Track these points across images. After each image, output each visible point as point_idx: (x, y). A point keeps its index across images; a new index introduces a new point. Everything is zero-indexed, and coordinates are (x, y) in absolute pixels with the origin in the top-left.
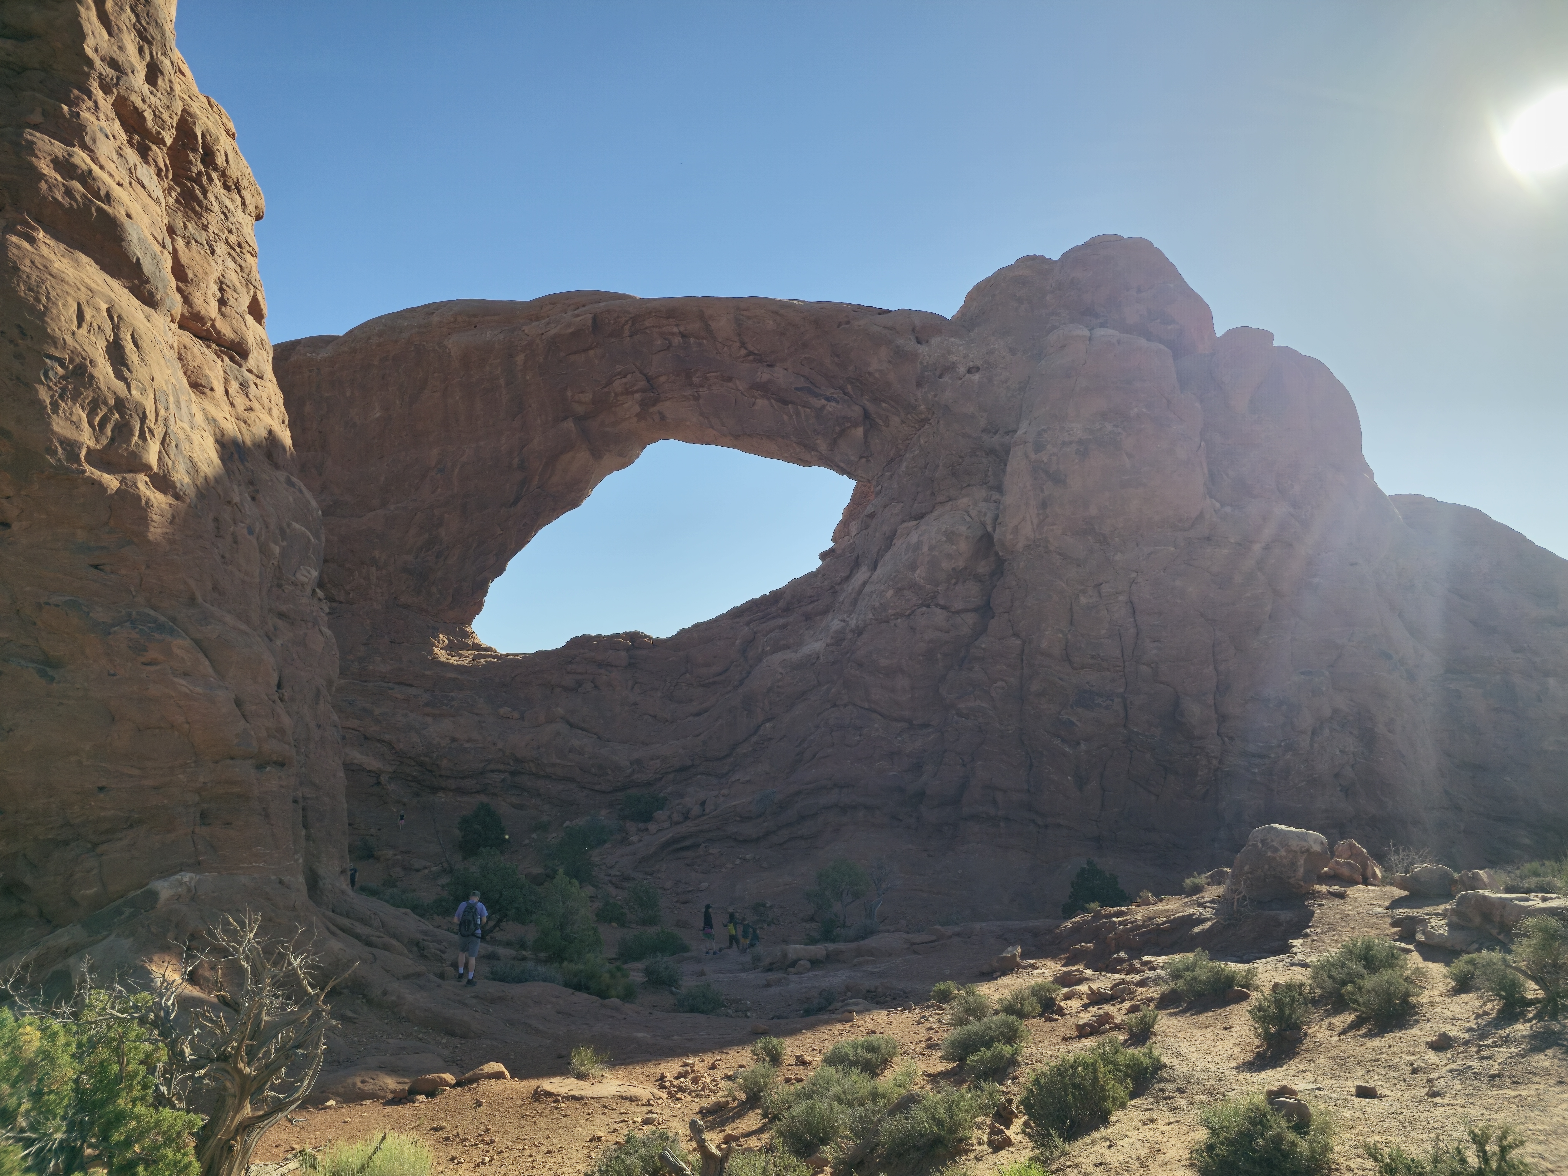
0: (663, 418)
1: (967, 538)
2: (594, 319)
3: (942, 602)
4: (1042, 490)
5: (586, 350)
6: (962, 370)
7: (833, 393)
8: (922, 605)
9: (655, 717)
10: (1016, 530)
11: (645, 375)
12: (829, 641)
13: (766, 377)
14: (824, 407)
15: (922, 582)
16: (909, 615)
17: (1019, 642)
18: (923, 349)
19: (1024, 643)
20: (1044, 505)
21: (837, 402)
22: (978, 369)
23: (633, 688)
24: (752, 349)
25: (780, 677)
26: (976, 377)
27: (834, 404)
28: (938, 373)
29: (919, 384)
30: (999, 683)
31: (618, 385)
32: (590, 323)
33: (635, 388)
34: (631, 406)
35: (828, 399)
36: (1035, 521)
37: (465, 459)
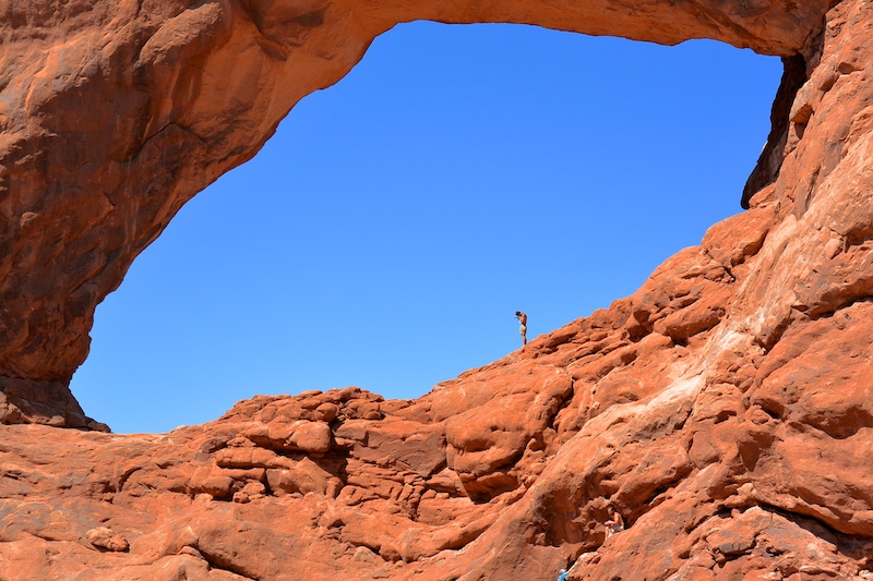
9: (376, 550)
12: (712, 373)
23: (337, 494)
25: (609, 452)
37: (42, 74)
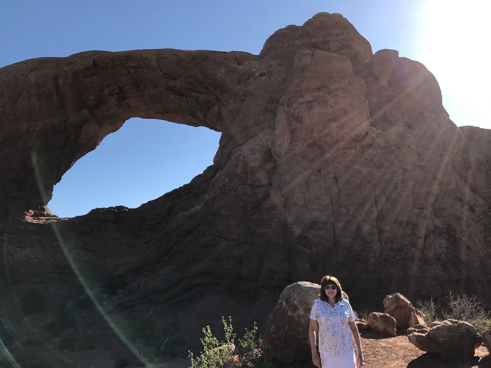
0: (129, 106)
1: (260, 151)
2: (94, 61)
3: (250, 183)
4: (292, 126)
5: (92, 76)
6: (257, 74)
7: (203, 90)
8: (241, 185)
10: (281, 145)
11: (118, 86)
12: (203, 205)
13: (172, 84)
14: (199, 96)
15: (240, 174)
16: (236, 190)
17: (284, 199)
18: (240, 67)
19: (286, 200)
20: (293, 132)
21: (205, 94)
22: (264, 74)
23: (117, 232)
24: (165, 72)
25: (180, 223)
26: (264, 78)
27: (203, 95)
28: (247, 77)
29: (239, 83)
30: (275, 220)
31: (106, 92)
32: (92, 63)
33: (115, 92)
34: (113, 101)
35: (200, 93)
36: (289, 141)
37: (38, 128)
